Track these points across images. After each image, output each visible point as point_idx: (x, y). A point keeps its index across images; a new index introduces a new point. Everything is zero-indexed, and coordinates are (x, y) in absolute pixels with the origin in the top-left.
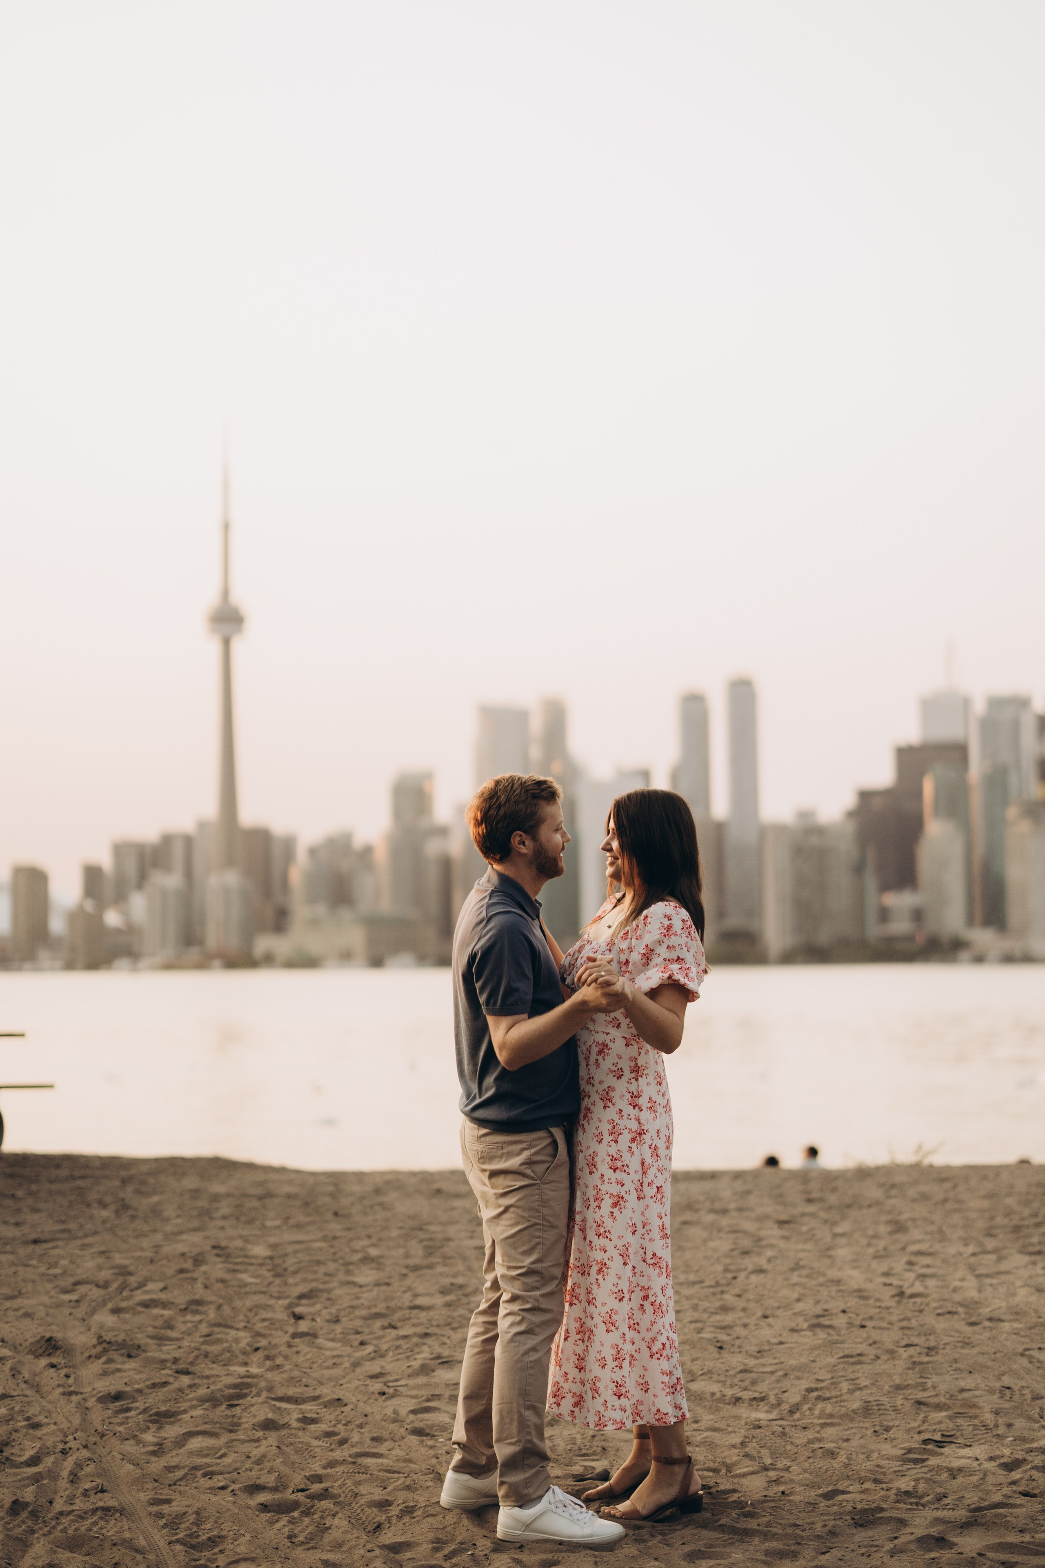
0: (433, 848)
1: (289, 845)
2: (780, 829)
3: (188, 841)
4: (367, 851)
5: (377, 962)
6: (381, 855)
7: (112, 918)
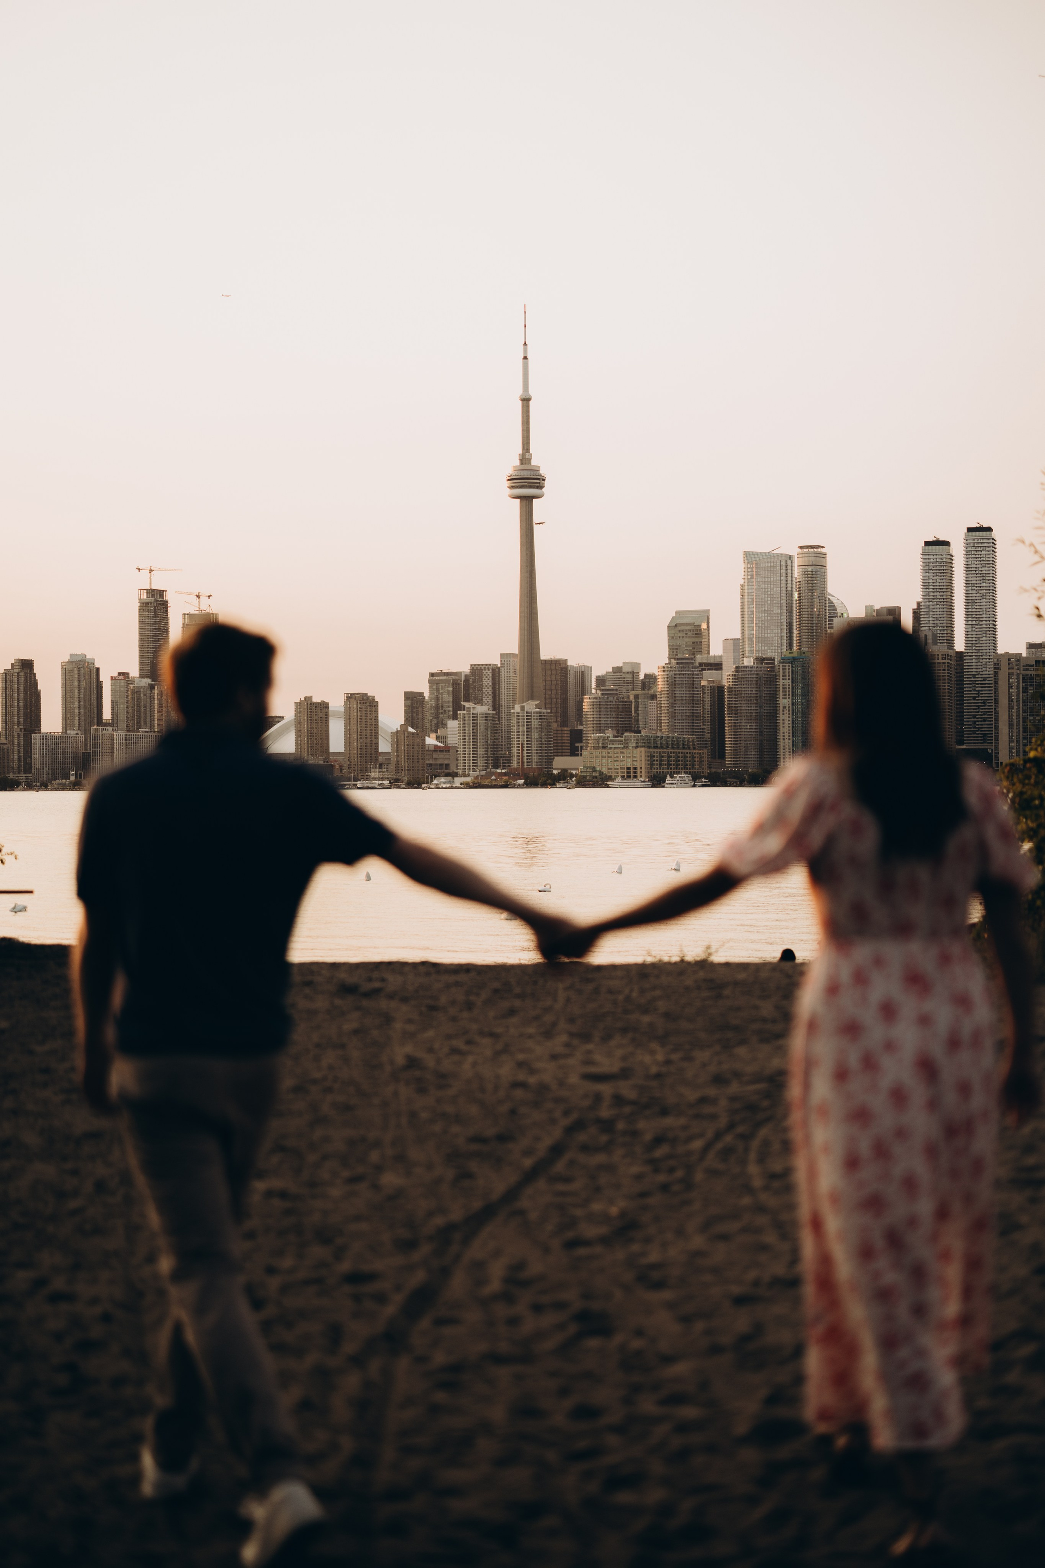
0: (707, 678)
1: (582, 675)
2: (1013, 660)
3: (496, 671)
4: (650, 679)
5: (657, 781)
6: (661, 686)
7: (431, 741)
